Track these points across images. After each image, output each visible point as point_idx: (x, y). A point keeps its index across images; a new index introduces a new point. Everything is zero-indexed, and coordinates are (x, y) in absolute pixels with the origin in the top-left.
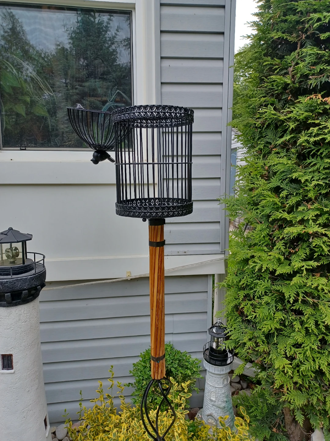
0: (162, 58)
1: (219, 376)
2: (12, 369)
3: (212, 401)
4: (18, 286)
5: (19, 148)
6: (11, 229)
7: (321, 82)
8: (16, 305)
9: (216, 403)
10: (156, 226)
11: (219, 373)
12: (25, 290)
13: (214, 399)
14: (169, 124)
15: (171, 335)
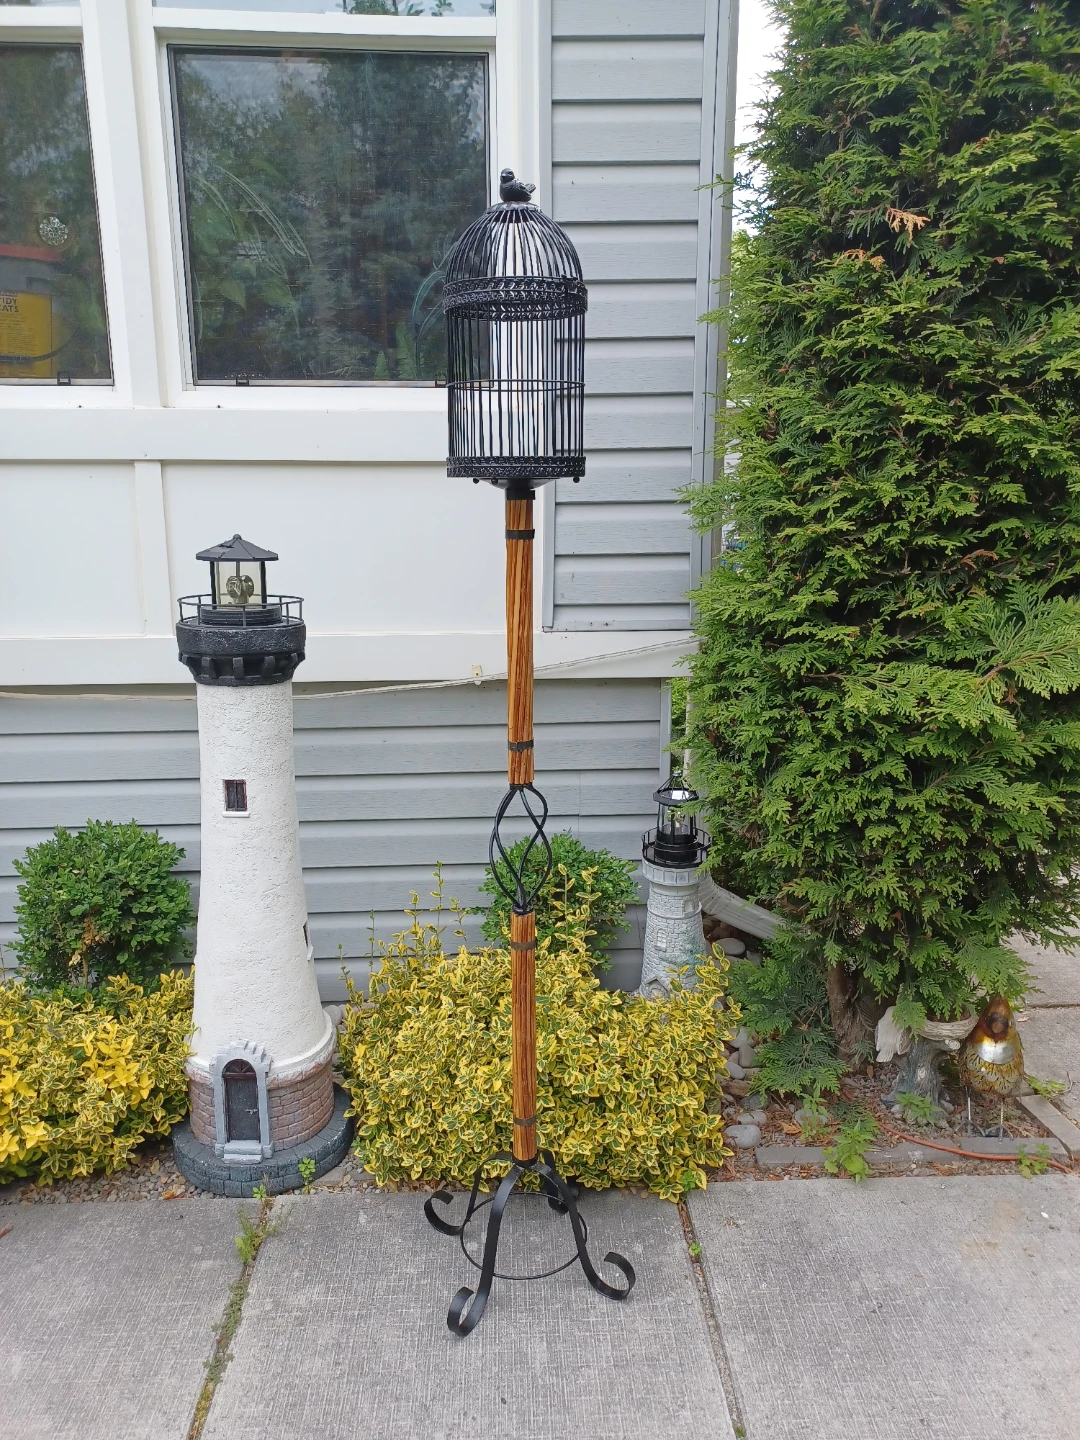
0: (555, 165)
1: (674, 893)
2: (245, 810)
3: (658, 949)
4: (258, 643)
5: (234, 382)
6: (238, 538)
7: (873, 223)
8: (253, 683)
9: (668, 955)
10: (518, 501)
11: (674, 883)
12: (269, 654)
13: (664, 946)
14: (547, 313)
15: (575, 820)
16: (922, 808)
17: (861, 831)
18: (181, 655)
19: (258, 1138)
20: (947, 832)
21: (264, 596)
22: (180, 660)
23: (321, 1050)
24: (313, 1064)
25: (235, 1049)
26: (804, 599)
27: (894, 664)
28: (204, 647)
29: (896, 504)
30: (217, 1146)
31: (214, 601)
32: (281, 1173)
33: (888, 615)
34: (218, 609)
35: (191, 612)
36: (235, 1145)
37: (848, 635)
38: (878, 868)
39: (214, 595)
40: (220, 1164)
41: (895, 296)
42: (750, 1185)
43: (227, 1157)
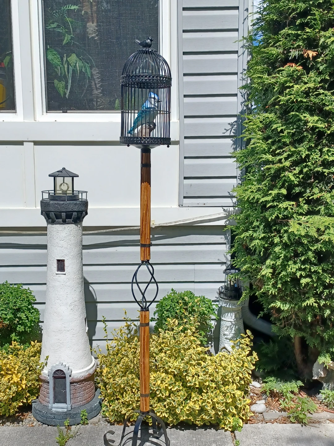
2: (64, 271)
4: (71, 207)
5: (61, 111)
6: (64, 169)
7: (298, 54)
12: (75, 212)
16: (320, 271)
17: (299, 280)
18: (42, 212)
19: (65, 402)
20: (331, 280)
21: (73, 191)
22: (42, 214)
23: (91, 369)
24: (87, 374)
25: (58, 365)
26: (274, 192)
27: (309, 216)
28: (51, 209)
29: (308, 156)
30: (50, 405)
31: (55, 192)
32: (74, 417)
33: (307, 197)
34: (56, 195)
35: (46, 196)
36: (56, 405)
37: (290, 205)
38: (307, 295)
39: (55, 190)
40: (51, 412)
41: (306, 81)
42: (260, 425)
43: (54, 409)
